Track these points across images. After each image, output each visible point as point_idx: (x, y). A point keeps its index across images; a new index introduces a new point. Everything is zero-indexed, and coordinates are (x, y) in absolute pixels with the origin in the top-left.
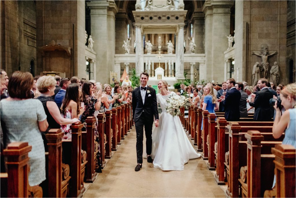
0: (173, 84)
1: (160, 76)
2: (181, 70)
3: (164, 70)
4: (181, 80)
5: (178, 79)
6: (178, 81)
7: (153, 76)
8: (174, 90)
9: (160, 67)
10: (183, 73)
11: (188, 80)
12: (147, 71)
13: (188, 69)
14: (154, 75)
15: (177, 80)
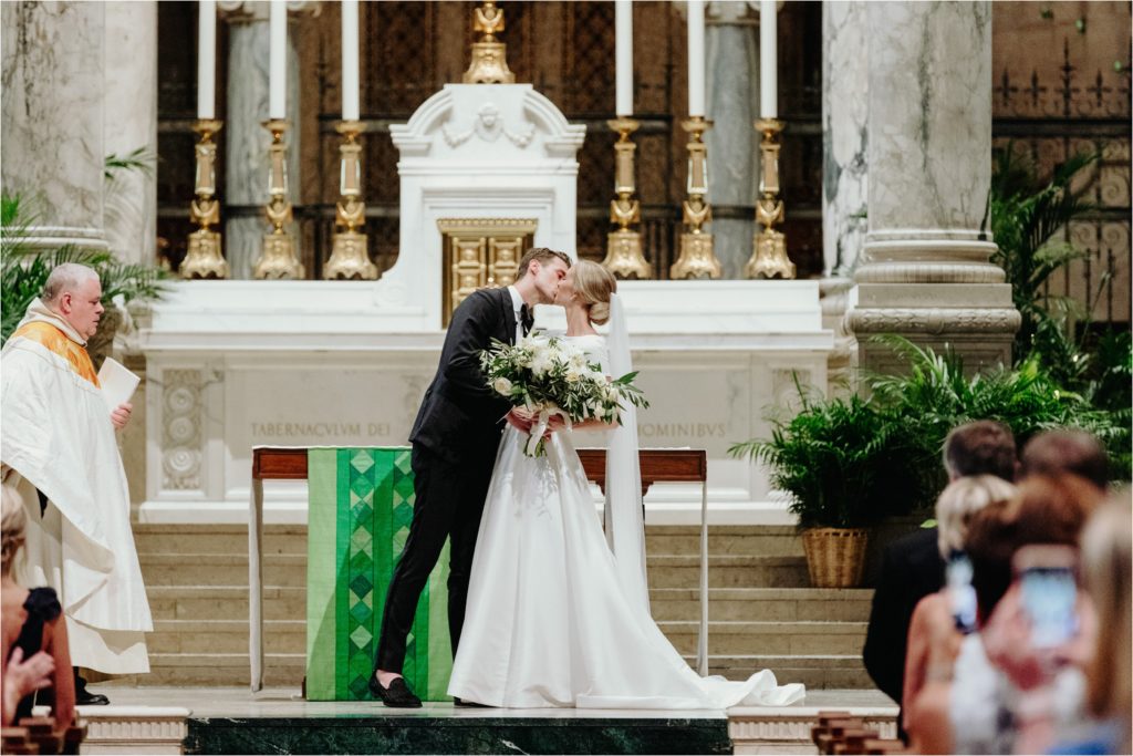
0: (765, 433)
1: (488, 253)
2: (924, 131)
3: (577, 133)
4: (936, 333)
5: (860, 330)
6: (874, 362)
7: (349, 254)
8: (795, 549)
9: (489, 63)
10: (979, 198)
11: (1087, 334)
12: (221, 139)
13: (1084, 104)
14: (383, 240)
15: (852, 346)
